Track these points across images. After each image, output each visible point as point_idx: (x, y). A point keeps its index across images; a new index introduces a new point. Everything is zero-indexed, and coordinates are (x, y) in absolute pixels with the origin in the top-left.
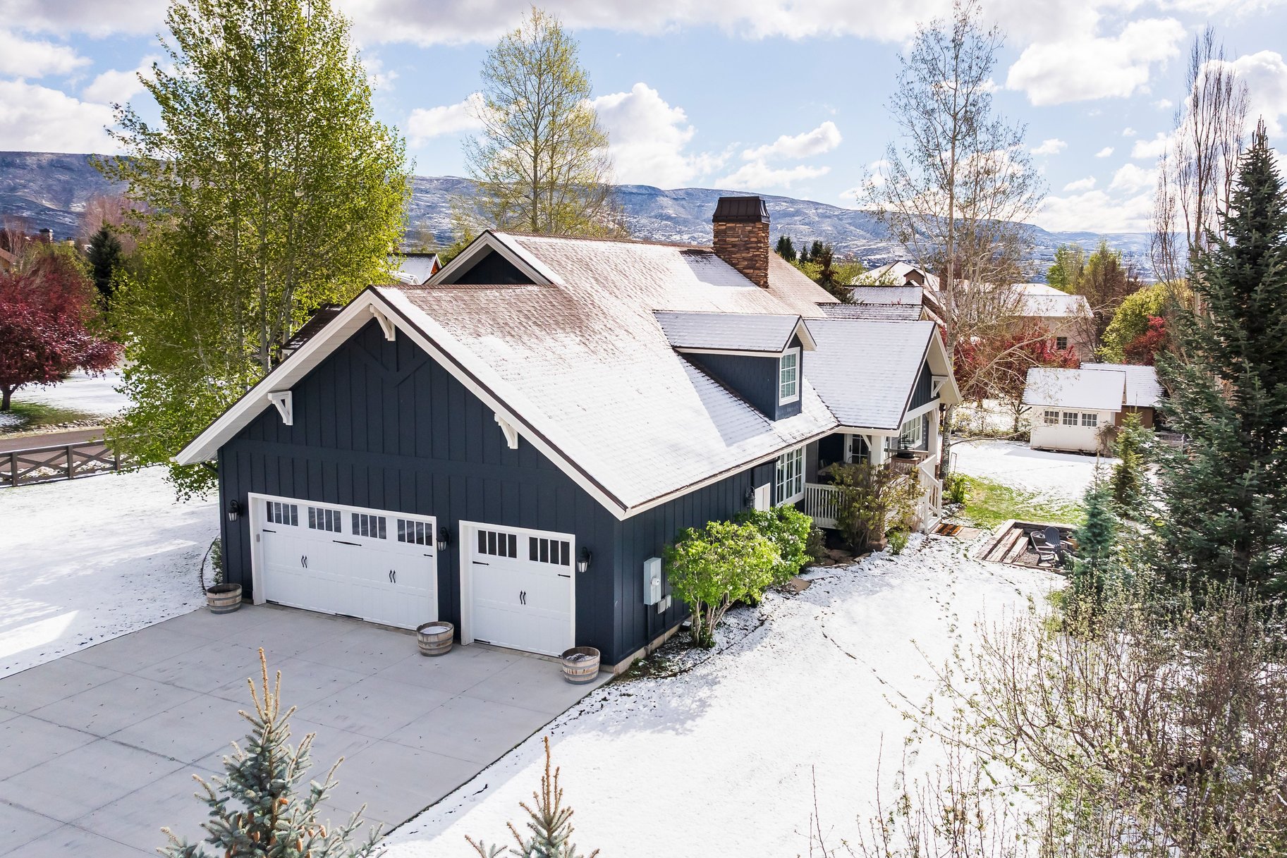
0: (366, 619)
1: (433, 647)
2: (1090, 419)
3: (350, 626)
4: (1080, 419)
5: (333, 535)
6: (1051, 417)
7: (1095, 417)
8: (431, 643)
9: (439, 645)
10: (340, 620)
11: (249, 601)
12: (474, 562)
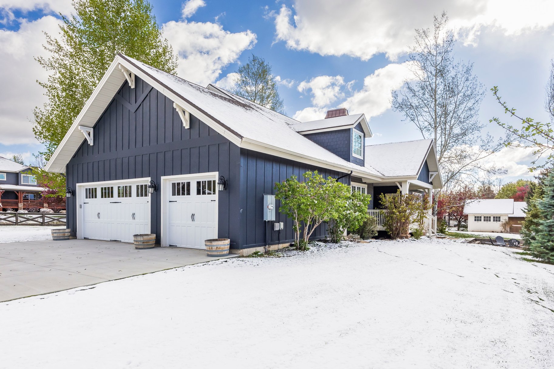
0: (122, 241)
1: (140, 243)
2: (497, 219)
3: (115, 245)
4: (492, 219)
5: (110, 199)
6: (478, 219)
7: (499, 218)
8: (139, 241)
9: (144, 242)
10: (112, 243)
11: (75, 238)
12: (170, 202)
